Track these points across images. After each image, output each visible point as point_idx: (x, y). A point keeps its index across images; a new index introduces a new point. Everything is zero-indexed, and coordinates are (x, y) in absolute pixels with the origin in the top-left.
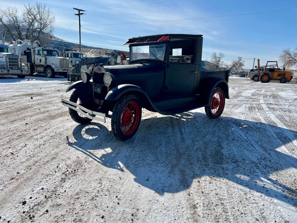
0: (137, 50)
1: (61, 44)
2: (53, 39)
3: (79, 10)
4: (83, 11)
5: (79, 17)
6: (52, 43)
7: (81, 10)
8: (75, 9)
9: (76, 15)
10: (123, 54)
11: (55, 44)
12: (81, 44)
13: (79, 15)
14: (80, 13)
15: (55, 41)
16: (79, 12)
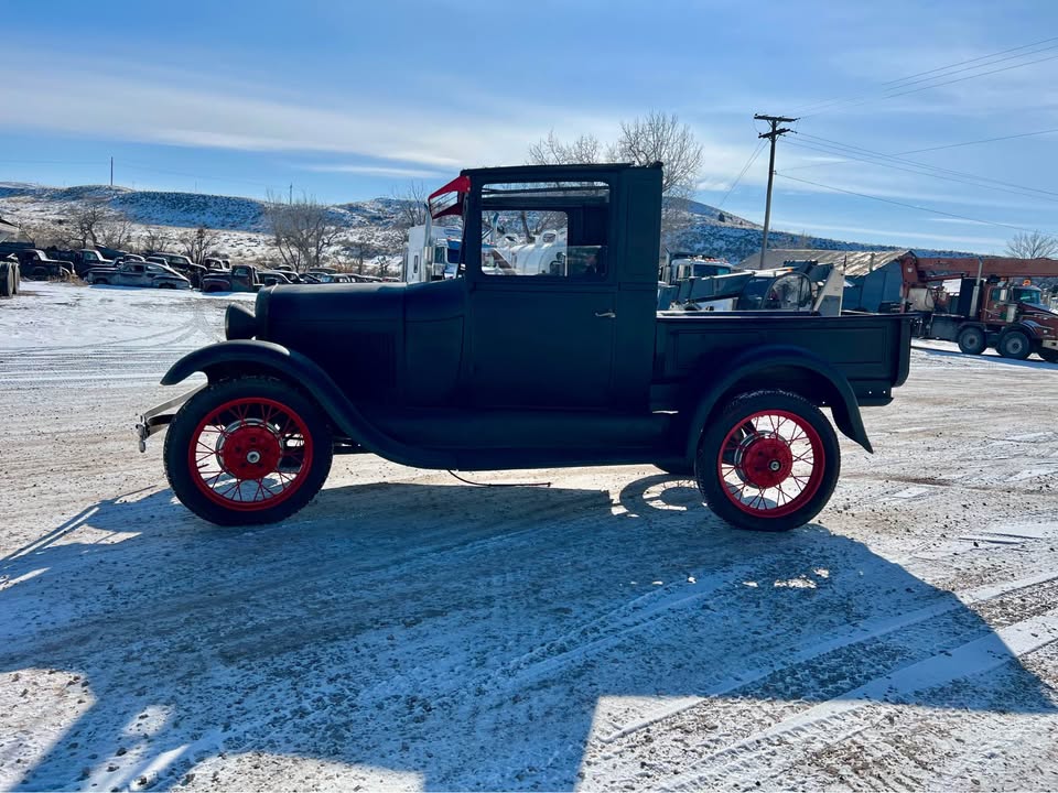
0: (1038, 248)
1: (749, 237)
2: (728, 223)
3: (774, 120)
4: (790, 120)
5: (773, 142)
6: (721, 238)
7: (781, 119)
8: (760, 118)
9: (765, 136)
10: (916, 265)
11: (731, 239)
12: (770, 228)
13: (772, 136)
14: (777, 129)
15: (733, 228)
16: (774, 126)
